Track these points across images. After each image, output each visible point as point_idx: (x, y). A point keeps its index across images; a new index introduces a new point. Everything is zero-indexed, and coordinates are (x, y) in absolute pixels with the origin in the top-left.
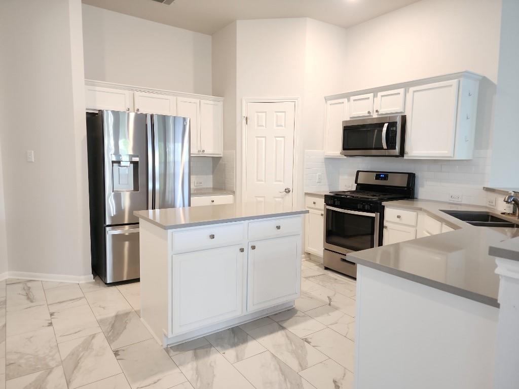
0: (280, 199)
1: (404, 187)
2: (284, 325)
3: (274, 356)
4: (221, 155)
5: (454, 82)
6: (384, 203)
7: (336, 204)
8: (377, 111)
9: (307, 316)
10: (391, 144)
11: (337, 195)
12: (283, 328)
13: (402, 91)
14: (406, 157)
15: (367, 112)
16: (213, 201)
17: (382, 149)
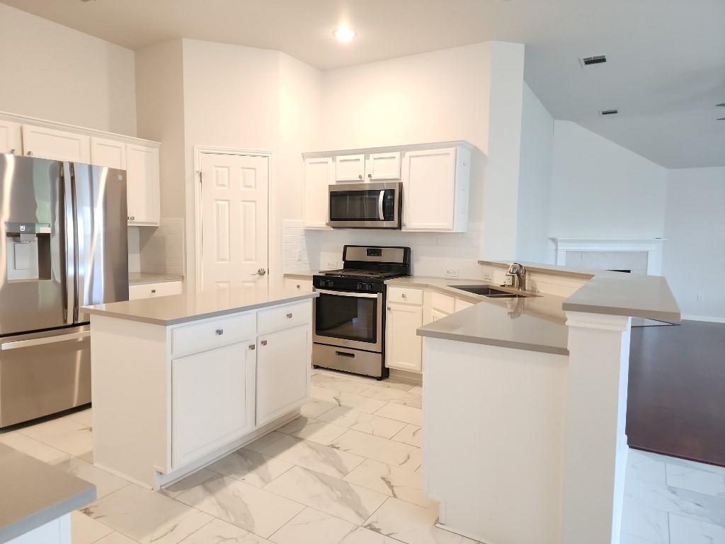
0: (251, 284)
1: (400, 264)
2: (300, 435)
3: (306, 469)
4: (157, 223)
5: (452, 150)
6: (386, 282)
7: (330, 286)
8: (370, 176)
9: (320, 423)
10: (388, 215)
11: (326, 274)
12: (301, 439)
13: (397, 154)
14: (403, 230)
15: (358, 176)
16: (154, 291)
17: (379, 220)
